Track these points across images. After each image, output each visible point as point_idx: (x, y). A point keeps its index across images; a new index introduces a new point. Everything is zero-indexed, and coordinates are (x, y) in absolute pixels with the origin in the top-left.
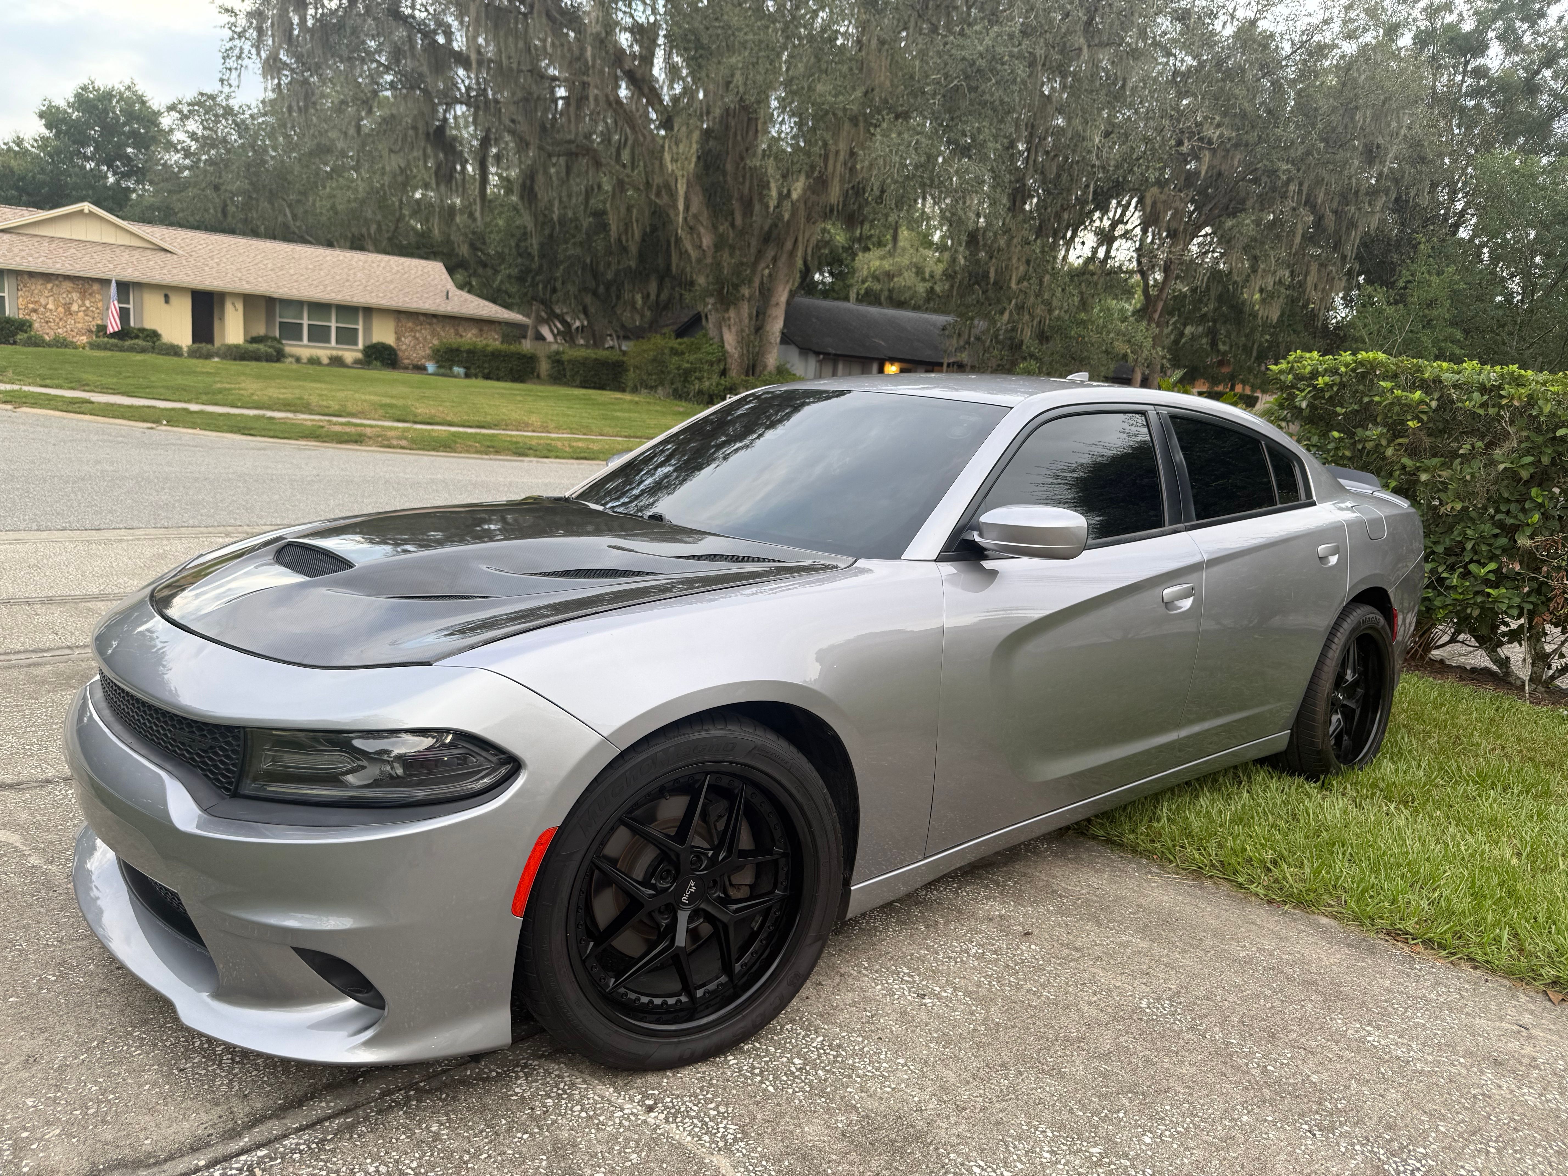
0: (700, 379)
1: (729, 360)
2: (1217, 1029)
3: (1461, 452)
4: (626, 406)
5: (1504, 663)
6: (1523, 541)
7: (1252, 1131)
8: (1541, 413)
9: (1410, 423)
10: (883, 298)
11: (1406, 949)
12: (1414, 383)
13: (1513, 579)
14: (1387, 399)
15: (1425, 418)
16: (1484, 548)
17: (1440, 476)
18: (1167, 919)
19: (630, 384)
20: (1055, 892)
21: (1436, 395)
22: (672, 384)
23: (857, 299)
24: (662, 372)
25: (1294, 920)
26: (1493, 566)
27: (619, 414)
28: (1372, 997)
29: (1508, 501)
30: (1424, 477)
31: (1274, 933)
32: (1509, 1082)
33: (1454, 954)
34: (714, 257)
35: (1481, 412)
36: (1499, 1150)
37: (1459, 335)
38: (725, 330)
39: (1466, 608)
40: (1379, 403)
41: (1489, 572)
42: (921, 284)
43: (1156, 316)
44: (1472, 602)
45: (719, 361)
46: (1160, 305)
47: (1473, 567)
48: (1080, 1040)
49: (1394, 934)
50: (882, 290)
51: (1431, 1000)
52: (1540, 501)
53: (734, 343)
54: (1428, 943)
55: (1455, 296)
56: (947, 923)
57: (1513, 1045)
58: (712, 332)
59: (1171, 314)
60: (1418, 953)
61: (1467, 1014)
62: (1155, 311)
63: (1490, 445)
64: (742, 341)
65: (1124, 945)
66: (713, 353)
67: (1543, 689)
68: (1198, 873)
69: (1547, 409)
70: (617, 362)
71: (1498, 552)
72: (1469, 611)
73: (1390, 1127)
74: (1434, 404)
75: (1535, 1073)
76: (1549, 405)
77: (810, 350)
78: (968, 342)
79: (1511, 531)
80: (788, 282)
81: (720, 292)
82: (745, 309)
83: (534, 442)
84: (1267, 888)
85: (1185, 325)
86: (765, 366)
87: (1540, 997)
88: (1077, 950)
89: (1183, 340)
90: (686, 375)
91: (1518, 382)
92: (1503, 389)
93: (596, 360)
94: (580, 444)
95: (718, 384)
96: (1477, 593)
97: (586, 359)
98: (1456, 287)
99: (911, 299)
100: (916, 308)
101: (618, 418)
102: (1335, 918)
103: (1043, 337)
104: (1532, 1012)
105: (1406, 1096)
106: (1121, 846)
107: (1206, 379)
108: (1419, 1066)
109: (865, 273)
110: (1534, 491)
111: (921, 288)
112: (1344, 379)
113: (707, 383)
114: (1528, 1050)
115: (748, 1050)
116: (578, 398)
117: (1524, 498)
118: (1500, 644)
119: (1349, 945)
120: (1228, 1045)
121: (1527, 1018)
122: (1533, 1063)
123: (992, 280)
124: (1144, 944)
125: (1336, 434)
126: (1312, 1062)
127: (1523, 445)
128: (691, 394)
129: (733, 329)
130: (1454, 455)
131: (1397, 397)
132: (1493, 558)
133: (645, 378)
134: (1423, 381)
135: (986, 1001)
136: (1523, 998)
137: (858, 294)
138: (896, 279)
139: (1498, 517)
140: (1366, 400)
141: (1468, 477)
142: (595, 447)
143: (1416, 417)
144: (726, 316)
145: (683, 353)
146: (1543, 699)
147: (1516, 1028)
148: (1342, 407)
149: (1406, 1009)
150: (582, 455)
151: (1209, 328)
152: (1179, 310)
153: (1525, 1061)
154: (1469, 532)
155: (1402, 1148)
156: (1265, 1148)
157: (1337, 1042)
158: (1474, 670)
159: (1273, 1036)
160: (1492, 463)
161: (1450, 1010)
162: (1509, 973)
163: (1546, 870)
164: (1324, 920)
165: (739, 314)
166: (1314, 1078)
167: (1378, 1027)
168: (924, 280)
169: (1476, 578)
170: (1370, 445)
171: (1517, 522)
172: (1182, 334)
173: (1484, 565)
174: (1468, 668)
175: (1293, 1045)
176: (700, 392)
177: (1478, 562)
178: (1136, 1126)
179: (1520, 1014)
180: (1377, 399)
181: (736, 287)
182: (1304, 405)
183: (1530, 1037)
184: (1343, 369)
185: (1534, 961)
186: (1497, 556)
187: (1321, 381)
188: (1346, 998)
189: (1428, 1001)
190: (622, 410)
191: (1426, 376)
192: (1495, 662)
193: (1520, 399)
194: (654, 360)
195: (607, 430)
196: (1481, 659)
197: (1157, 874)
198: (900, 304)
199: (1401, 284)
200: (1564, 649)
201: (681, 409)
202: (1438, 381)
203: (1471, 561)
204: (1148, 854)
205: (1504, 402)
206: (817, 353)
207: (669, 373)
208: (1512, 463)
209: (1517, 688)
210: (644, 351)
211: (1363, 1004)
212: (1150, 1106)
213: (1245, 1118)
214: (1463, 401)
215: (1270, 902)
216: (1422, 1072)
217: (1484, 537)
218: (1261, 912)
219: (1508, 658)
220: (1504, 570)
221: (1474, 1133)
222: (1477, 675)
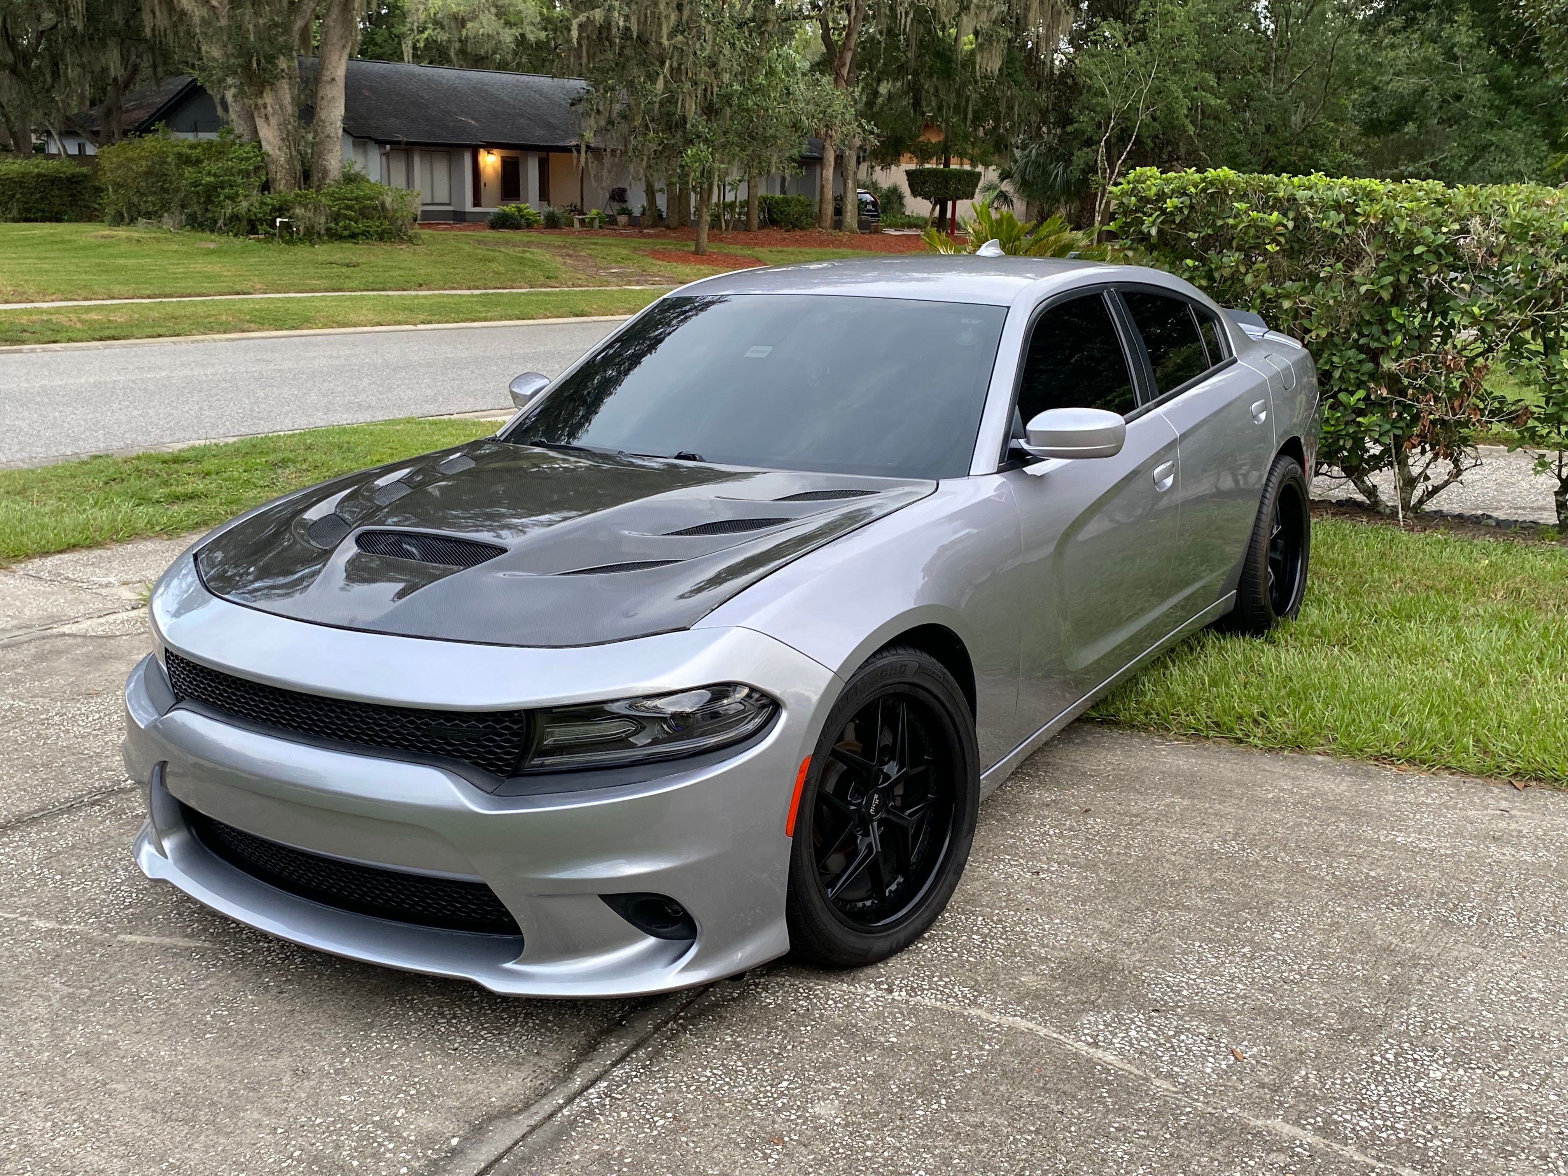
0: (233, 198)
1: (272, 167)
2: (1283, 854)
3: (1322, 275)
4: (124, 248)
5: (1372, 492)
6: (1388, 365)
7: (1349, 916)
8: (1397, 230)
9: (1268, 247)
10: (452, 54)
11: (1394, 769)
12: (1267, 202)
13: (1381, 405)
14: (1242, 221)
15: (1282, 240)
16: (1352, 375)
17: (1302, 302)
18: (1192, 779)
19: (110, 211)
20: (1084, 773)
21: (1291, 215)
22: (183, 207)
23: (415, 56)
24: (166, 191)
25: (1296, 762)
26: (1361, 394)
27: (121, 261)
28: (1385, 810)
29: (1369, 323)
30: (1286, 304)
31: (1285, 775)
32: (1508, 850)
33: (1433, 766)
34: (231, 18)
35: (1339, 231)
36: (1521, 894)
37: (1212, 81)
38: (260, 123)
39: (1338, 440)
40: (1234, 227)
41: (1359, 400)
42: (507, 30)
43: (845, 71)
44: (1344, 433)
45: (257, 169)
46: (849, 56)
47: (1342, 396)
48: (1184, 881)
49: (1384, 758)
50: (449, 41)
51: (1430, 804)
52: (1401, 322)
53: (277, 142)
54: (1410, 761)
55: (1203, 31)
56: (1013, 815)
57: (1502, 825)
58: (239, 127)
59: (861, 68)
60: (1405, 771)
61: (1460, 809)
62: (843, 65)
63: (1350, 266)
64: (290, 139)
65: (1172, 805)
66: (248, 159)
67: (1412, 515)
68: (1197, 736)
69: (1402, 227)
70: (73, 176)
71: (1365, 378)
72: (1341, 443)
73: (1441, 894)
74: (1290, 225)
75: (1524, 841)
76: (1405, 222)
77: (370, 138)
78: (611, 122)
79: (1374, 356)
80: (344, 47)
81: (247, 67)
82: (286, 92)
83: (24, 320)
84: (1262, 738)
85: (879, 81)
86: (325, 172)
87: (1508, 788)
88: (1137, 816)
89: (880, 100)
90: (210, 195)
91: (1370, 196)
92: (1358, 206)
93: (39, 175)
94: (94, 316)
95: (263, 203)
96: (1347, 423)
97: (24, 175)
98: (1203, 19)
99: (494, 53)
100: (502, 67)
101: (124, 269)
102: (1328, 755)
103: (709, 111)
104: (1506, 799)
105: (1443, 873)
106: (1117, 724)
107: (912, 153)
108: (1442, 851)
109: (422, 17)
110: (1394, 311)
111: (508, 36)
112: (1194, 201)
113: (245, 204)
114: (1513, 826)
115: (930, 938)
116: (43, 241)
117: (1384, 319)
118: (1366, 472)
119: (1349, 775)
120: (1298, 863)
121: (1504, 804)
122: (1520, 835)
123: (635, 34)
124: (1186, 802)
125: (1189, 262)
126: (1365, 863)
127: (1382, 265)
128: (220, 223)
129: (273, 121)
130: (1315, 278)
131: (1253, 219)
132: (1360, 385)
133: (135, 200)
134: (1277, 199)
135: (1091, 866)
136: (1496, 791)
137: (415, 48)
138: (469, 25)
139: (1361, 342)
140: (1220, 223)
141: (1331, 302)
142: (119, 318)
143: (1274, 240)
144: (260, 101)
145: (198, 162)
146: (1414, 525)
147: (1499, 812)
148: (1195, 232)
149: (1415, 814)
150: (106, 333)
151: (909, 83)
152: (870, 62)
153: (1515, 834)
154: (1335, 359)
155: (1455, 906)
156: (1363, 924)
157: (1376, 847)
158: (1340, 503)
159: (1327, 851)
160: (1351, 284)
161: (1447, 808)
162: (1480, 774)
163: (1481, 684)
164: (1319, 758)
165: (278, 99)
166: (1373, 874)
167: (1400, 831)
168: (508, 24)
169: (1346, 408)
170: (1226, 272)
171: (1380, 346)
172: (876, 93)
173: (1352, 394)
174: (1334, 501)
175: (1345, 854)
176: (235, 218)
177: (1346, 390)
178: (1265, 930)
179: (1498, 802)
180: (1231, 221)
181: (271, 59)
182: (1154, 231)
183: (1511, 817)
184: (1193, 190)
185: (1499, 760)
186: (1364, 382)
187: (1169, 204)
188: (1366, 814)
189: (1428, 805)
190: (121, 255)
191: (1281, 194)
192: (1362, 492)
193: (1375, 217)
194: (149, 173)
195: (116, 289)
196: (1348, 490)
197: (1161, 744)
198: (478, 62)
199: (1139, 16)
200: (1428, 472)
201: (212, 246)
202: (1292, 199)
203: (1340, 390)
204: (1145, 727)
205: (1361, 220)
206: (381, 143)
207: (177, 190)
208: (1372, 284)
209: (1389, 517)
210: (131, 160)
211: (1381, 816)
212: (1266, 914)
213: (1338, 909)
214: (1320, 221)
215: (1270, 750)
216: (1446, 855)
217: (1351, 364)
218: (1264, 760)
219: (1374, 486)
220: (1373, 397)
221: (1499, 887)
222: (1346, 507)
